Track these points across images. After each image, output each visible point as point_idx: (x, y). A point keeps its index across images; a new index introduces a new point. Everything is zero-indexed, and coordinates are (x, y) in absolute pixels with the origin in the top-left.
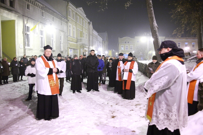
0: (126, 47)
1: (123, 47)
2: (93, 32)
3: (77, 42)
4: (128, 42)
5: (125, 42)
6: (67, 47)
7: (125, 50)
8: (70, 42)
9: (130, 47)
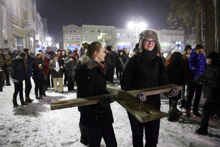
0: (72, 37)
1: (69, 37)
2: (37, 16)
3: (22, 27)
4: (75, 32)
5: (71, 31)
6: (11, 34)
7: (70, 40)
8: (15, 26)
9: (77, 38)
